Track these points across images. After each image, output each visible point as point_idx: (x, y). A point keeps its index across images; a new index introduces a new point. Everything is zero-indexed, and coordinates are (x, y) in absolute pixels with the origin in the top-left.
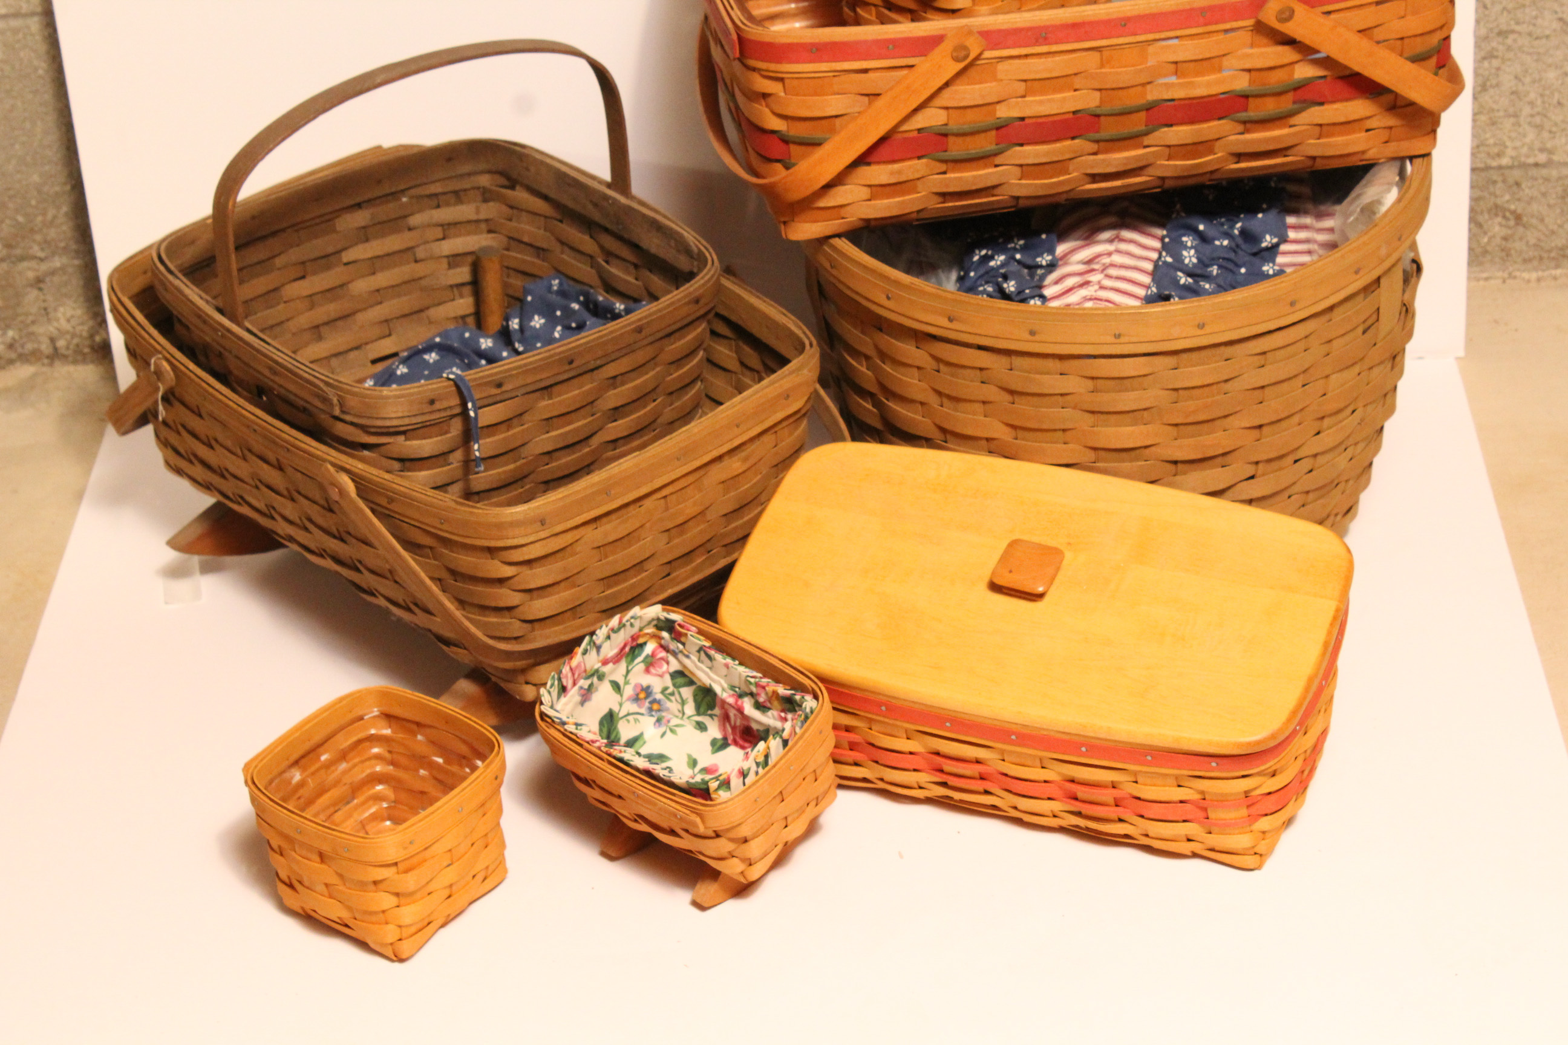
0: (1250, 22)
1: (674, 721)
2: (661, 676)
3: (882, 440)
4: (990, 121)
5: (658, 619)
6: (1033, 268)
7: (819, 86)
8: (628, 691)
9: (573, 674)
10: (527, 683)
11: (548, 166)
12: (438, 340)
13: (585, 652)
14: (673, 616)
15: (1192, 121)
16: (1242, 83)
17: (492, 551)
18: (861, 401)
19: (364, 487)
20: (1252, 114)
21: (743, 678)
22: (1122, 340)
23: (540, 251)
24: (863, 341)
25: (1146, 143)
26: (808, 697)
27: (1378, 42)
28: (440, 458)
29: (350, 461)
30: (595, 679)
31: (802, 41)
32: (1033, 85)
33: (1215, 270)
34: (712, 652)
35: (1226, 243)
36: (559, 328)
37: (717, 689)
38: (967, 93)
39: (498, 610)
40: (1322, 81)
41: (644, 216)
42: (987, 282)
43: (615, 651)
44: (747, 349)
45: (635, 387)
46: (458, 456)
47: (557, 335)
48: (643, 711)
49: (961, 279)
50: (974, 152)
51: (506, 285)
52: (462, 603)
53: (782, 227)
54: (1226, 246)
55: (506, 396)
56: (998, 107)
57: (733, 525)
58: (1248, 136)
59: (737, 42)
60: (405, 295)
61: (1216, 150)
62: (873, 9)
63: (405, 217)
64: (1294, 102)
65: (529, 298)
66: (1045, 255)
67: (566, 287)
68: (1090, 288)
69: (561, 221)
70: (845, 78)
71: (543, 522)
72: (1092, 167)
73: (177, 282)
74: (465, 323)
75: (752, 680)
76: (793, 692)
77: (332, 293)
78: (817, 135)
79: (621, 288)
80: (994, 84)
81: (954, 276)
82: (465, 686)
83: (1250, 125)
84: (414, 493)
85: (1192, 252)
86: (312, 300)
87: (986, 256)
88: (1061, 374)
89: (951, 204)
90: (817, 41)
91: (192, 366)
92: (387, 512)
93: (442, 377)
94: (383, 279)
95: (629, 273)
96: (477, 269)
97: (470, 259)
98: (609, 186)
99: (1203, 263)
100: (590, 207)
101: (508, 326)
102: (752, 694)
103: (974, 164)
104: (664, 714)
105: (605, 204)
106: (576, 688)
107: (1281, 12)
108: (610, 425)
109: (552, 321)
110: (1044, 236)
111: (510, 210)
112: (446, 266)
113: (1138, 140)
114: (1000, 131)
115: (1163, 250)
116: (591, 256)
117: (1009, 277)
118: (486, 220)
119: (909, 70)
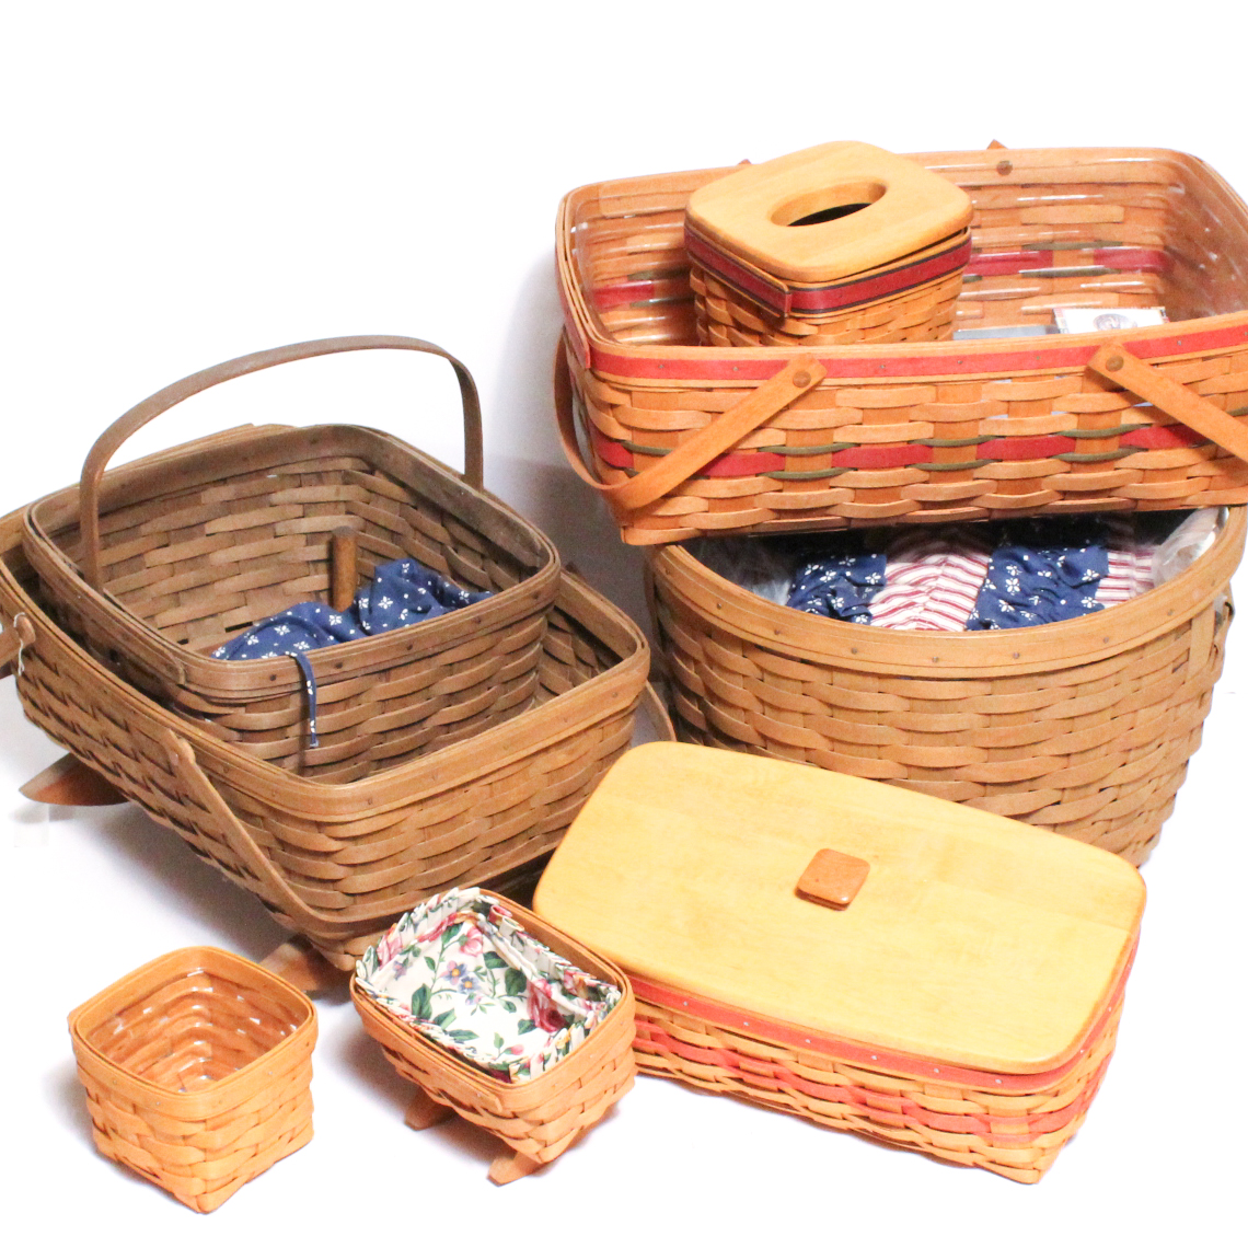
0: (1081, 368)
1: (485, 1000)
2: (475, 956)
3: (707, 743)
4: (828, 445)
5: (475, 901)
6: (862, 586)
7: (664, 401)
8: (443, 968)
9: (389, 949)
10: (346, 953)
11: (407, 454)
12: (289, 613)
13: (402, 929)
14: (489, 900)
15: (1020, 458)
16: (1070, 426)
17: (319, 825)
18: (688, 702)
19: (203, 755)
20: (1076, 455)
21: (552, 965)
22: (940, 664)
23: (394, 535)
24: (694, 646)
25: (975, 476)
26: (613, 989)
27: (1204, 396)
28: (278, 731)
29: (192, 728)
30: (411, 954)
31: (651, 357)
32: (870, 414)
33: (1036, 600)
34: (524, 938)
35: (1048, 574)
36: (405, 611)
37: (527, 973)
38: (805, 417)
39: (322, 881)
40: (1148, 428)
41: (493, 510)
42: (817, 597)
43: (433, 929)
44: (583, 645)
45: (470, 676)
46: (295, 730)
47: (403, 617)
48: (456, 987)
49: (792, 591)
50: (811, 472)
51: (358, 565)
52: (289, 872)
53: (622, 531)
54: (1048, 578)
55: (346, 676)
56: (836, 431)
57: (557, 814)
58: (1073, 476)
59: (589, 353)
60: (263, 567)
61: (1042, 487)
62: (725, 328)
63: (268, 493)
64: (1120, 447)
65: (380, 580)
66: (874, 574)
67: (415, 571)
68: (915, 609)
69: (415, 508)
70: (689, 394)
71: (370, 801)
72: (923, 495)
73: (43, 545)
74: (318, 599)
75: (561, 967)
76: (599, 982)
77: (193, 561)
78: (660, 447)
79: (468, 576)
80: (833, 410)
82: (288, 951)
83: (1076, 465)
84: (250, 765)
85: (1016, 581)
86: (173, 566)
87: (818, 570)
88: (879, 692)
89: (785, 521)
90: (664, 358)
91: (51, 624)
92: (223, 780)
93: (284, 654)
94: (241, 552)
95: (476, 563)
96: (332, 548)
97: (327, 538)
98: (463, 478)
99: (1025, 593)
100: (443, 496)
101: (358, 604)
102: (560, 981)
103: (811, 485)
104: (475, 992)
105: (458, 496)
106: (392, 962)
107: (1111, 361)
108: (444, 710)
109: (399, 602)
110: (874, 556)
111: (368, 494)
112: (304, 542)
113: (968, 472)
114: (836, 455)
115: (990, 575)
116: (441, 543)
117: (839, 593)
118: (345, 502)
119: (752, 392)
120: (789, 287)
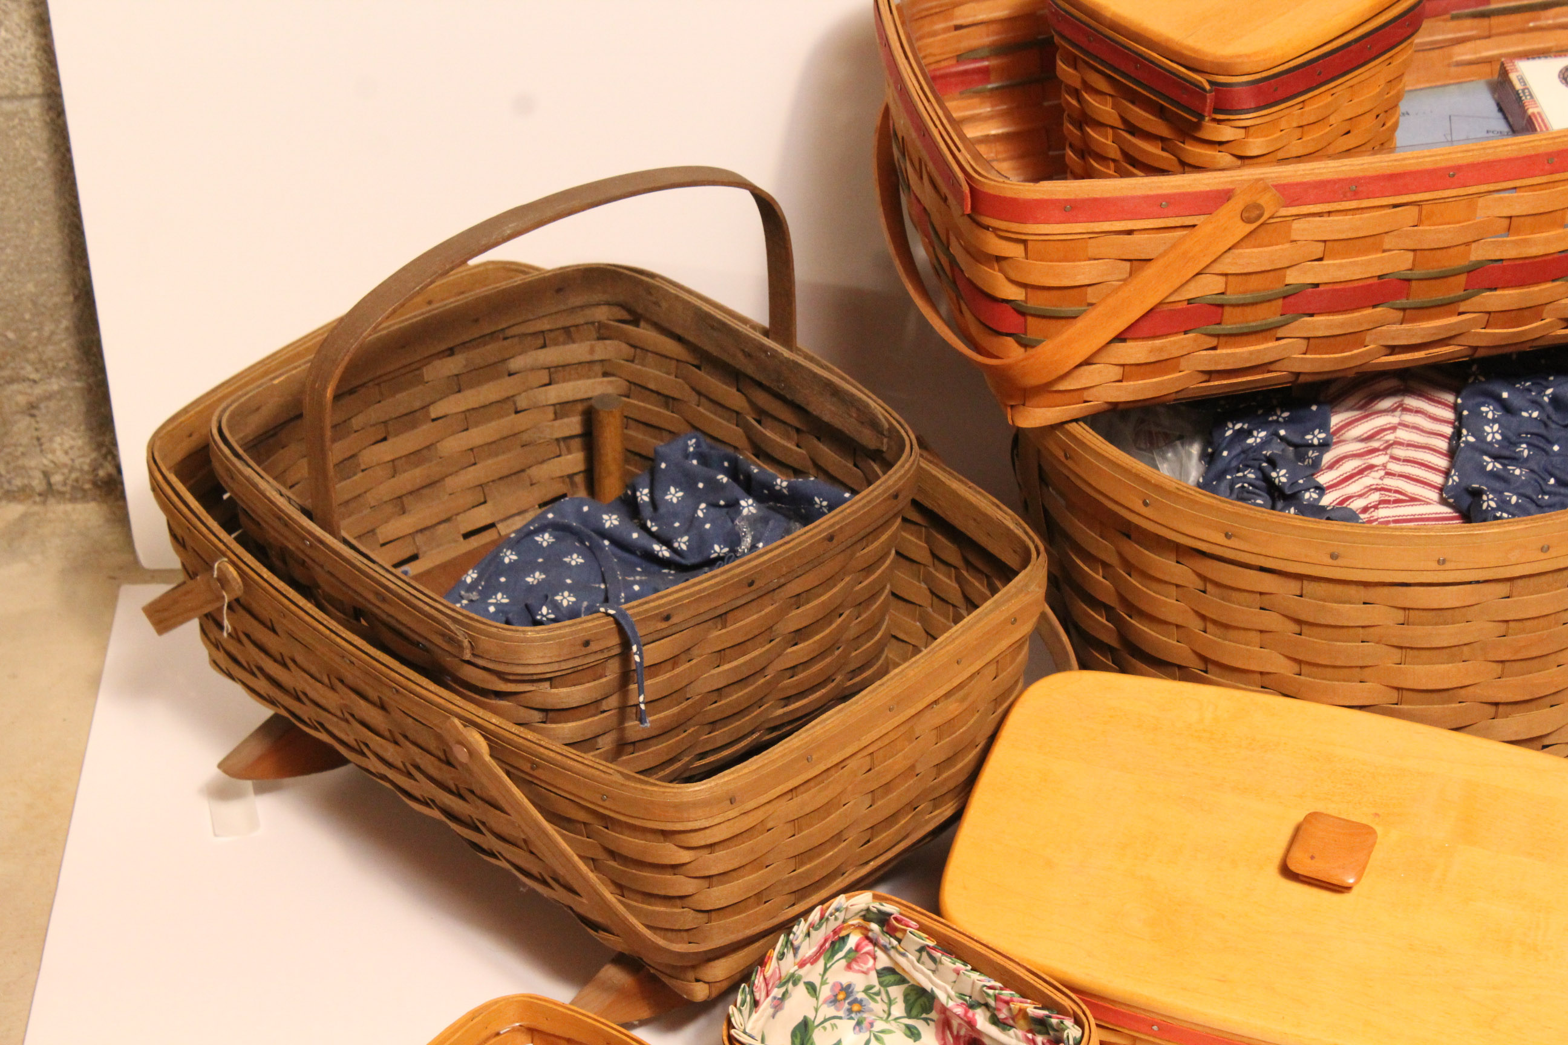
1: (879, 1025)
2: (865, 973)
3: (1123, 668)
4: (1279, 288)
5: (868, 910)
6: (1301, 448)
7: (1071, 250)
8: (825, 992)
9: (767, 985)
10: (697, 980)
11: (686, 303)
12: (551, 516)
13: (782, 956)
14: (888, 908)
15: (1521, 285)
17: (666, 834)
18: (1092, 613)
19: (498, 747)
21: (978, 988)
22: (1448, 566)
23: (668, 401)
24: (1105, 548)
25: (1461, 310)
26: (1069, 1022)
28: (592, 706)
29: (481, 712)
30: (790, 985)
31: (1054, 197)
32: (1330, 247)
33: (1524, 450)
34: (938, 955)
35: (1535, 414)
36: (703, 506)
37: (942, 996)
38: (1253, 258)
39: (668, 899)
41: (815, 375)
42: (1247, 466)
43: (814, 949)
44: (941, 539)
46: (613, 702)
47: (700, 514)
48: (841, 1013)
50: (1254, 324)
51: (626, 438)
52: (621, 889)
53: (1009, 410)
54: (1536, 419)
55: (674, 629)
56: (1288, 272)
57: (945, 775)
59: (969, 195)
60: (504, 453)
61: (1544, 316)
62: (1110, 131)
63: (504, 360)
65: (663, 466)
66: (1316, 432)
67: (704, 448)
68: (1373, 474)
69: (698, 367)
70: (1104, 239)
71: (732, 801)
72: (1393, 339)
73: (248, 472)
74: (573, 484)
75: (991, 992)
76: (1046, 1012)
77: (416, 457)
78: (1067, 309)
79: (778, 455)
80: (1287, 245)
81: (1195, 449)
82: (612, 974)
84: (569, 762)
85: (1496, 427)
86: (394, 467)
87: (1241, 430)
88: (1364, 603)
89: (1216, 383)
90: (1072, 197)
91: (266, 573)
92: (530, 779)
93: (598, 611)
94: (478, 435)
95: (789, 438)
96: (590, 417)
97: (580, 407)
98: (766, 333)
99: (1509, 441)
100: (740, 355)
101: (635, 497)
102: (987, 1006)
103: (1253, 338)
104: (865, 1015)
105: (763, 356)
106: (770, 998)
108: (789, 650)
109: (693, 495)
110: (1314, 408)
111: (633, 350)
112: (552, 416)
113: (1452, 307)
114: (1288, 300)
115: (1459, 424)
116: (737, 413)
117: (1279, 462)
118: (602, 361)
119: (1185, 232)
120: (1210, 83)
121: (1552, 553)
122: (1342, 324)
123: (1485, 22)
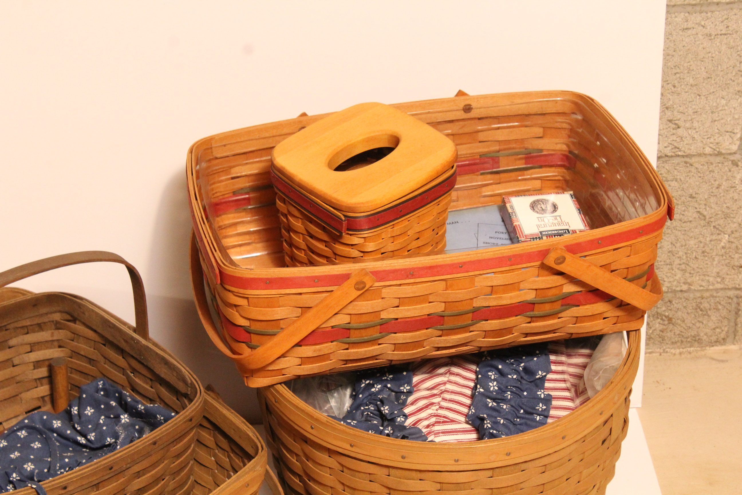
0: (538, 263)
4: (377, 321)
6: (399, 393)
7: (271, 303)
11: (97, 314)
12: (26, 421)
15: (500, 318)
16: (530, 296)
18: (293, 477)
20: (536, 313)
22: (459, 463)
23: (90, 361)
24: (296, 447)
25: (471, 330)
27: (612, 271)
31: (260, 277)
32: (402, 301)
33: (509, 395)
35: (515, 377)
36: (103, 417)
38: (363, 307)
40: (580, 293)
41: (157, 354)
42: (371, 403)
44: (220, 437)
45: (152, 476)
47: (101, 422)
49: (354, 397)
50: (366, 338)
51: (69, 378)
53: (245, 379)
54: (515, 379)
55: (70, 494)
56: (382, 313)
58: (533, 324)
59: (219, 275)
60: (7, 387)
61: (513, 332)
62: (301, 235)
63: (6, 341)
64: (562, 305)
65: (84, 396)
66: (406, 385)
67: (107, 386)
68: (433, 408)
69: (104, 345)
70: (286, 297)
72: (438, 344)
74: (44, 401)
78: (270, 331)
79: (142, 391)
80: (380, 300)
81: (348, 392)
83: (533, 319)
85: (495, 383)
87: (369, 383)
88: (420, 480)
89: (350, 365)
90: (270, 277)
93: (27, 486)
95: (147, 383)
96: (51, 369)
97: (47, 363)
98: (135, 331)
99: (502, 390)
100: (122, 341)
101: (71, 411)
103: (366, 344)
105: (133, 342)
107: (558, 259)
109: (99, 411)
110: (405, 373)
111: (73, 335)
112: (32, 368)
113: (466, 328)
114: (383, 326)
115: (477, 382)
116: (123, 369)
117: (385, 402)
118: (58, 340)
119: (328, 294)
120: (345, 216)
121: (512, 456)
122: (411, 337)
123: (497, 176)
